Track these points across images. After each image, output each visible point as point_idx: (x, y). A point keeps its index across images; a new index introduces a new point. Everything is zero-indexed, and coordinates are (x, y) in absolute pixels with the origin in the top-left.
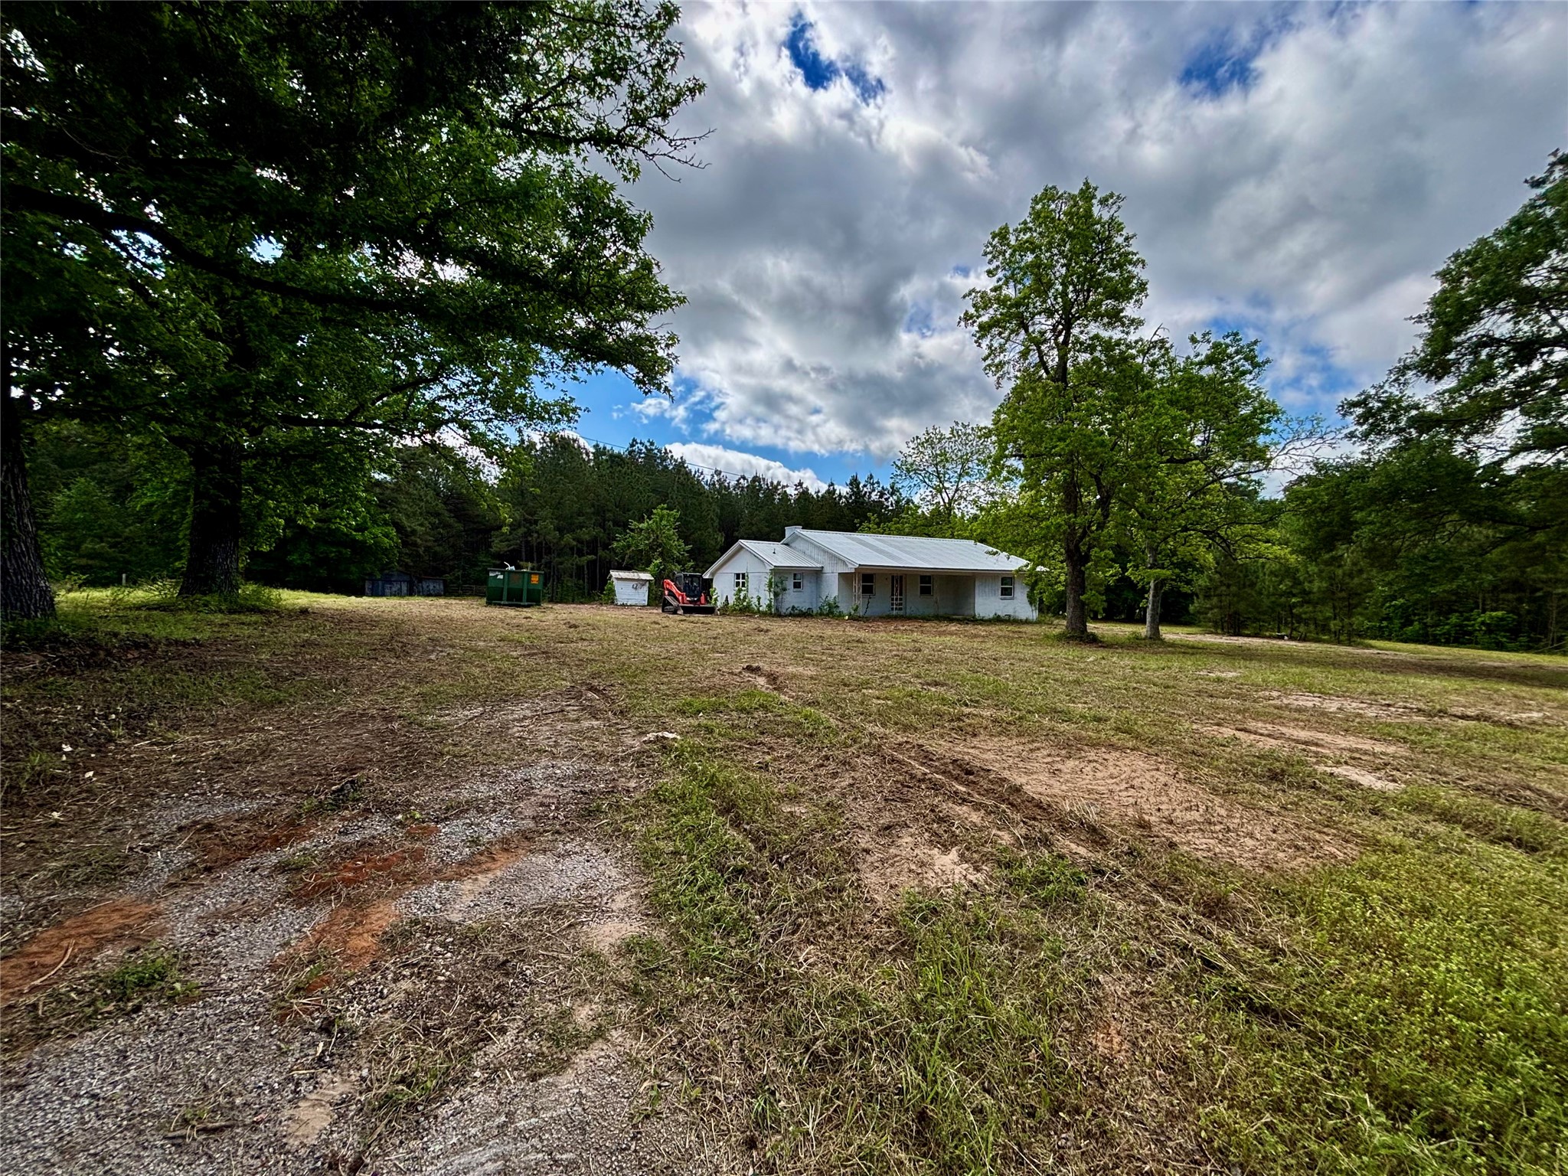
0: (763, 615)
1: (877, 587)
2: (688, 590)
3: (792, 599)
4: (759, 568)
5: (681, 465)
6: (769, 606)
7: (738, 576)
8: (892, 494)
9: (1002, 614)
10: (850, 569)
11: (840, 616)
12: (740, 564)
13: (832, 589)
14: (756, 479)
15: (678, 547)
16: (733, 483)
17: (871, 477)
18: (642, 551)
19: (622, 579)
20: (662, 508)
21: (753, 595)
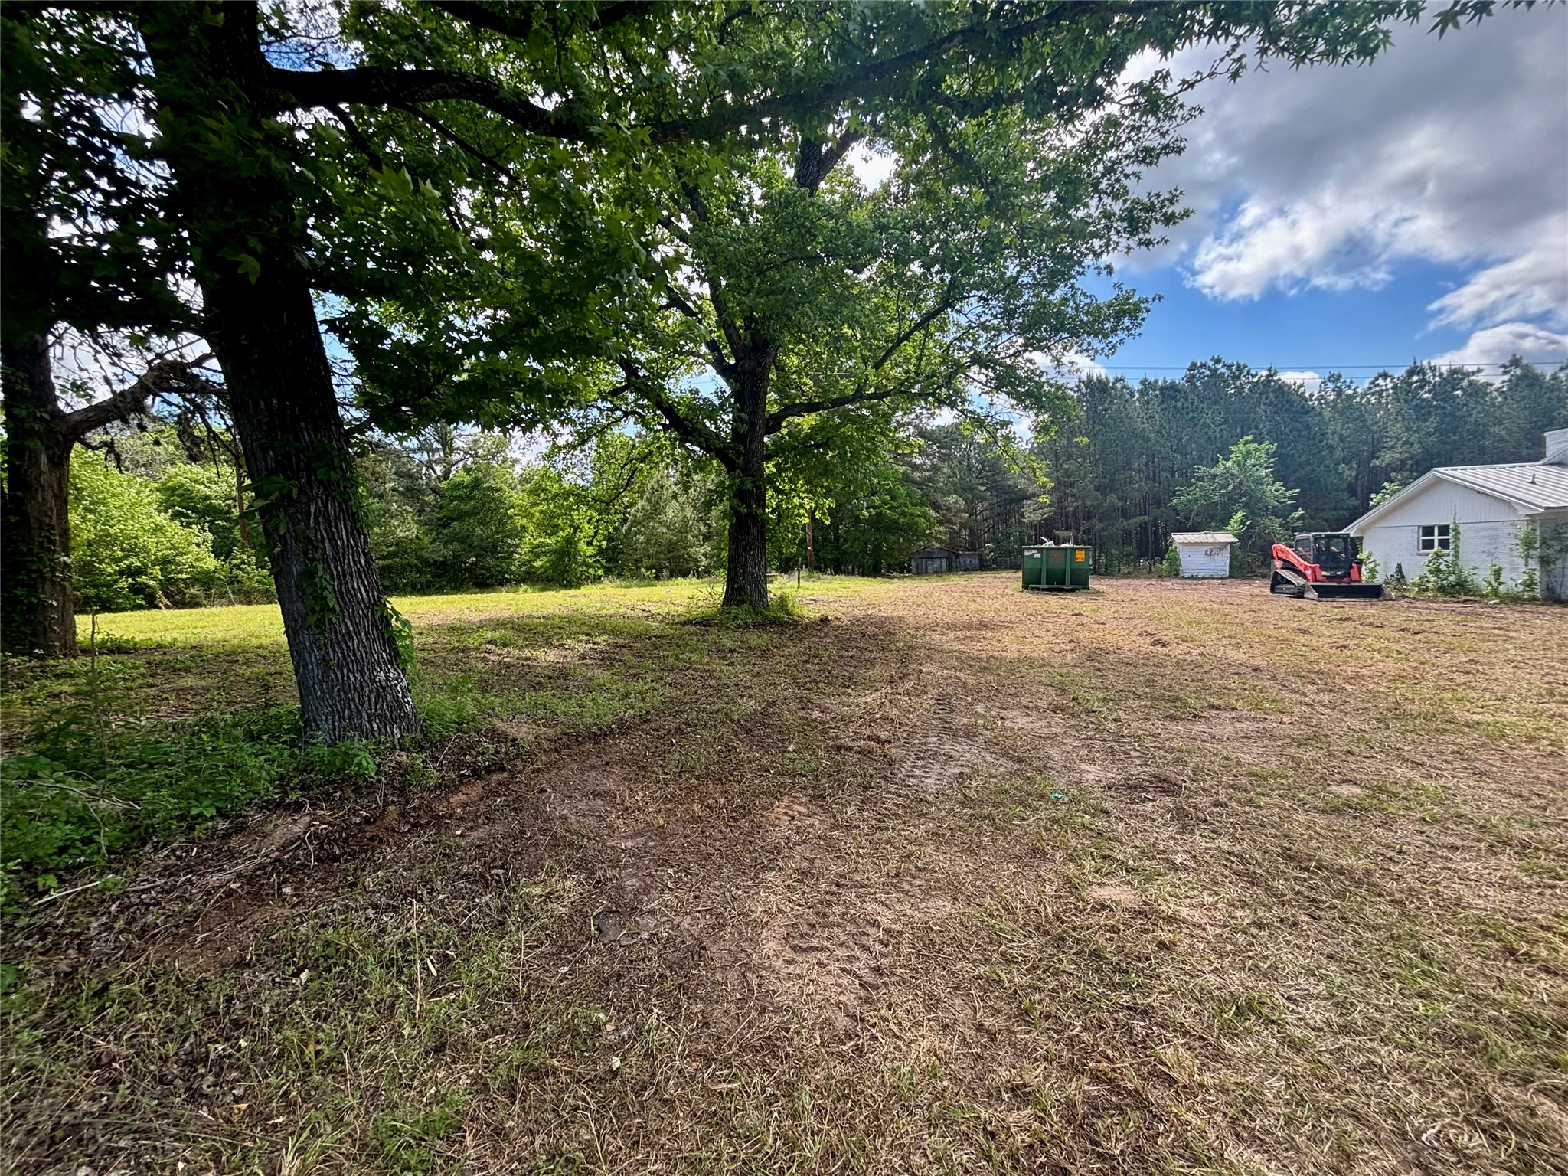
2: (1323, 559)
4: (1492, 514)
7: (1428, 531)
12: (1433, 510)
18: (1216, 504)
19: (1189, 544)
20: (1246, 442)
21: (1466, 564)
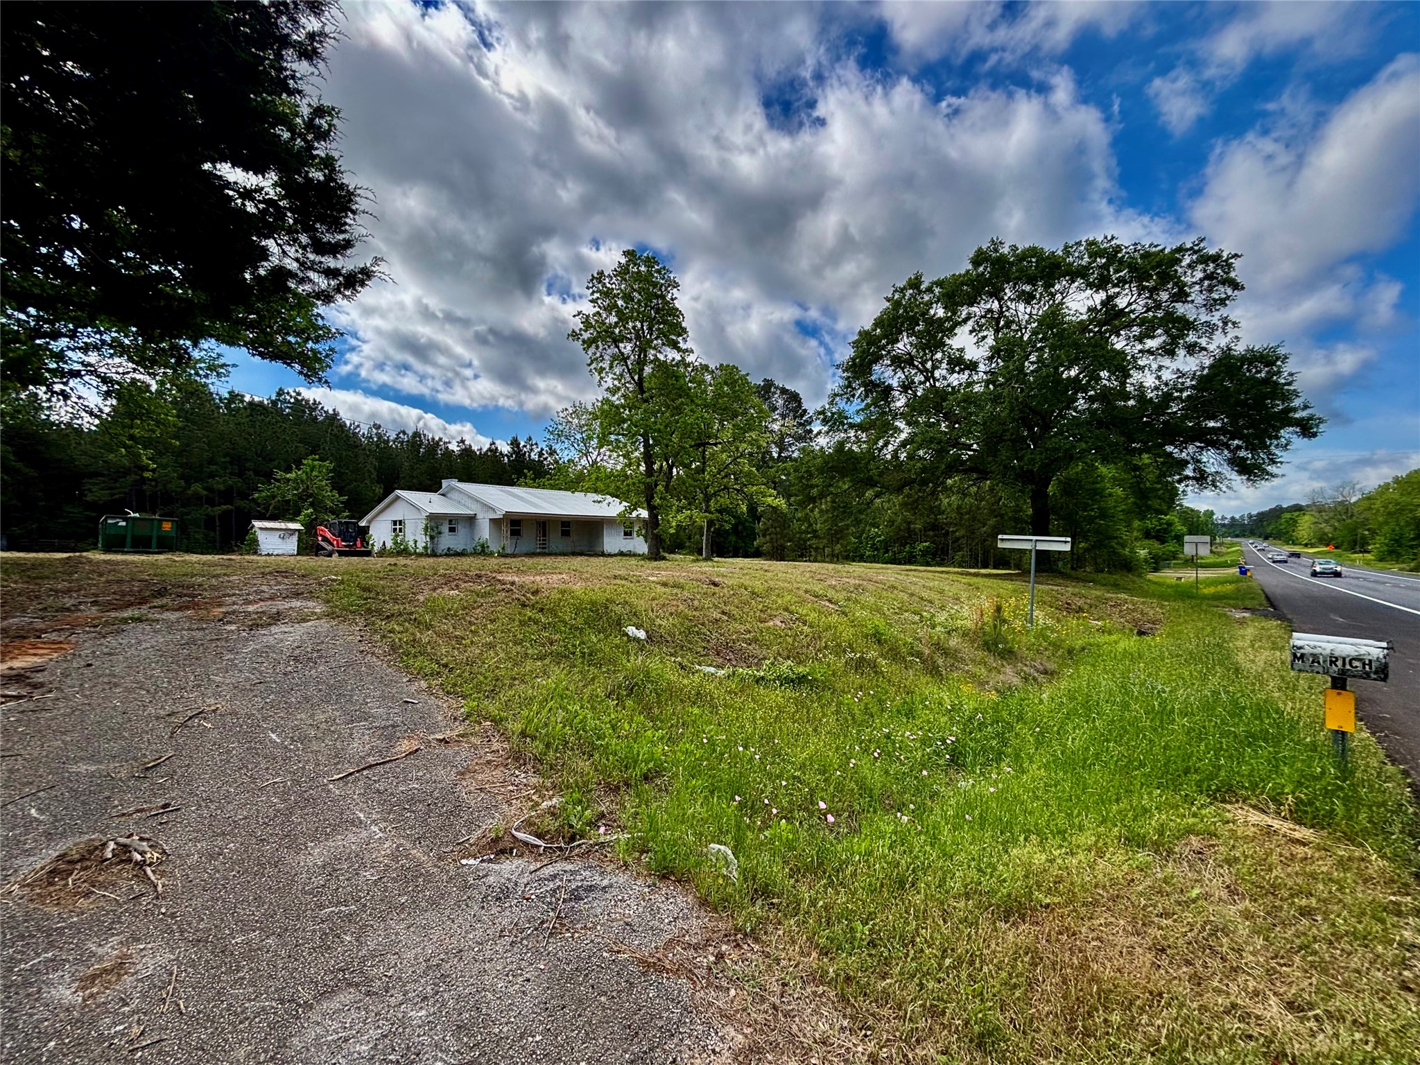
0: (421, 555)
1: (524, 530)
2: (343, 535)
3: (447, 541)
4: (415, 515)
5: (333, 418)
6: (425, 548)
7: (395, 523)
8: (551, 454)
9: (624, 550)
10: (499, 515)
11: (491, 554)
12: (397, 513)
13: (484, 532)
14: (416, 434)
15: (331, 497)
16: (393, 436)
17: (530, 439)
18: (289, 501)
19: (266, 529)
20: (314, 460)
21: (410, 539)
